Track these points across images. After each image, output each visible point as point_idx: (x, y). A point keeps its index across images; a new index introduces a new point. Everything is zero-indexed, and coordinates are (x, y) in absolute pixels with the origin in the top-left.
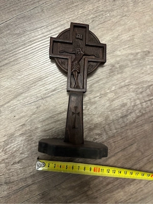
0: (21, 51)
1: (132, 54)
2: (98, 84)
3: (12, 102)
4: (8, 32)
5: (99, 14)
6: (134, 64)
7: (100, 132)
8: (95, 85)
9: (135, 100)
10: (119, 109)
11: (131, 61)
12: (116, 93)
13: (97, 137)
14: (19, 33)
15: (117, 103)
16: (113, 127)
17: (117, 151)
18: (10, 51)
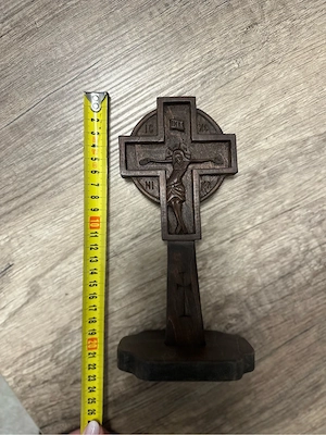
0: (64, 165)
1: (293, 143)
2: (225, 214)
3: (58, 267)
4: (35, 130)
5: (214, 66)
6: (300, 163)
7: (238, 312)
8: (220, 217)
9: (307, 240)
10: (275, 261)
11: (292, 158)
12: (265, 229)
13: (233, 321)
14: (56, 131)
15: (269, 249)
16: (264, 299)
17: (276, 346)
18: (43, 169)
